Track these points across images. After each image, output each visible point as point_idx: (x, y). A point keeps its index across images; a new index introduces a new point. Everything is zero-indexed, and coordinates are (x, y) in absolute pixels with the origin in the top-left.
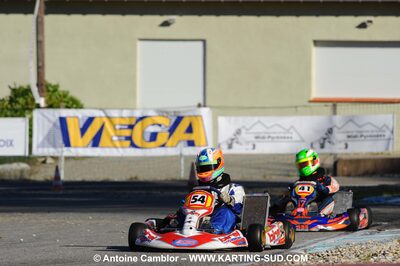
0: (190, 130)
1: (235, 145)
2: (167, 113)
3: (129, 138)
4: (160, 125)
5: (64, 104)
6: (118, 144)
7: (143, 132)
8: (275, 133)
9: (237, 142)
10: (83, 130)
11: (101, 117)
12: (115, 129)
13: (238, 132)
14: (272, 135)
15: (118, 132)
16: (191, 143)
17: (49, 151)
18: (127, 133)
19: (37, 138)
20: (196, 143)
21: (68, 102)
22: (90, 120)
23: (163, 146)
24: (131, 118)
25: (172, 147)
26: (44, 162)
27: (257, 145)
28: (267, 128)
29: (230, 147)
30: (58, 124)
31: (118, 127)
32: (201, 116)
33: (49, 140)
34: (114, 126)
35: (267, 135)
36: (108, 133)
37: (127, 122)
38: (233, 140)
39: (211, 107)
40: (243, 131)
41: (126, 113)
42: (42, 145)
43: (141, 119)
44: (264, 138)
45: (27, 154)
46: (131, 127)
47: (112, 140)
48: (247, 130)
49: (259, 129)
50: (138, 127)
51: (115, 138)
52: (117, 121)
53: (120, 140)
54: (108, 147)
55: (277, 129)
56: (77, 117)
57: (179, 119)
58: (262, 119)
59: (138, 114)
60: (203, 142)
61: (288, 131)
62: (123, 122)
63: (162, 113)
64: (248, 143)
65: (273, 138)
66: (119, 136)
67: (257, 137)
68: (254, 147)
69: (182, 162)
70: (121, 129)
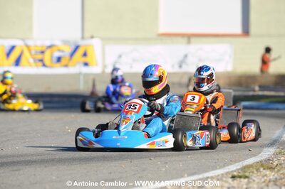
0: (85, 55)
2: (69, 42)
3: (41, 60)
4: (63, 51)
6: (33, 64)
7: (52, 57)
11: (21, 46)
12: (31, 54)
13: (120, 56)
15: (34, 56)
16: (86, 64)
18: (40, 57)
22: (13, 48)
23: (66, 66)
24: (43, 46)
31: (33, 52)
34: (30, 51)
35: (140, 59)
36: (26, 57)
37: (40, 49)
38: (116, 62)
40: (124, 56)
41: (39, 43)
43: (50, 47)
44: (138, 60)
46: (43, 52)
48: (127, 55)
49: (135, 55)
50: (48, 53)
52: (33, 48)
53: (35, 62)
54: (26, 66)
56: (3, 46)
57: (77, 48)
58: (138, 47)
59: (48, 43)
62: (36, 48)
63: (66, 42)
64: (127, 64)
66: (34, 59)
67: (134, 60)
68: (131, 67)
69: (82, 77)
70: (36, 54)
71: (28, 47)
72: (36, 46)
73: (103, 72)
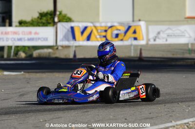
0: (135, 32)
1: (157, 40)
2: (124, 24)
3: (105, 37)
4: (120, 30)
5: (65, 20)
6: (99, 39)
7: (112, 34)
8: (177, 33)
9: (158, 38)
10: (82, 33)
11: (91, 27)
12: (98, 32)
13: (159, 33)
14: (176, 34)
15: (100, 34)
16: (135, 39)
17: (66, 43)
18: (104, 34)
19: (60, 36)
20: (138, 39)
21: (66, 19)
22: (86, 28)
23: (122, 40)
24: (105, 27)
25: (126, 40)
26: (57, 49)
27: (168, 39)
28: (174, 31)
29: (155, 40)
30: (70, 30)
31: (99, 31)
32: (140, 26)
33: (66, 38)
34: (97, 30)
35: (173, 35)
36: (94, 34)
37: (104, 29)
38: (156, 37)
39: (146, 21)
40: (161, 33)
41: (103, 24)
42: (62, 40)
43: (111, 27)
44: (171, 36)
45: (55, 44)
46: (106, 31)
47: (96, 38)
48: (163, 32)
49: (169, 32)
50: (109, 31)
51: (98, 37)
52: (99, 28)
53: (100, 38)
54: (95, 41)
55: (178, 32)
56: (79, 27)
57: (129, 27)
58: (171, 27)
59: (109, 25)
60: (141, 38)
61: (183, 32)
62: (102, 28)
63: (121, 24)
64: (163, 38)
65: (176, 36)
66: (100, 35)
67: (168, 36)
68: (166, 40)
69: (132, 48)
70: (101, 32)
71: (95, 27)
72: (101, 26)
73: (147, 44)
